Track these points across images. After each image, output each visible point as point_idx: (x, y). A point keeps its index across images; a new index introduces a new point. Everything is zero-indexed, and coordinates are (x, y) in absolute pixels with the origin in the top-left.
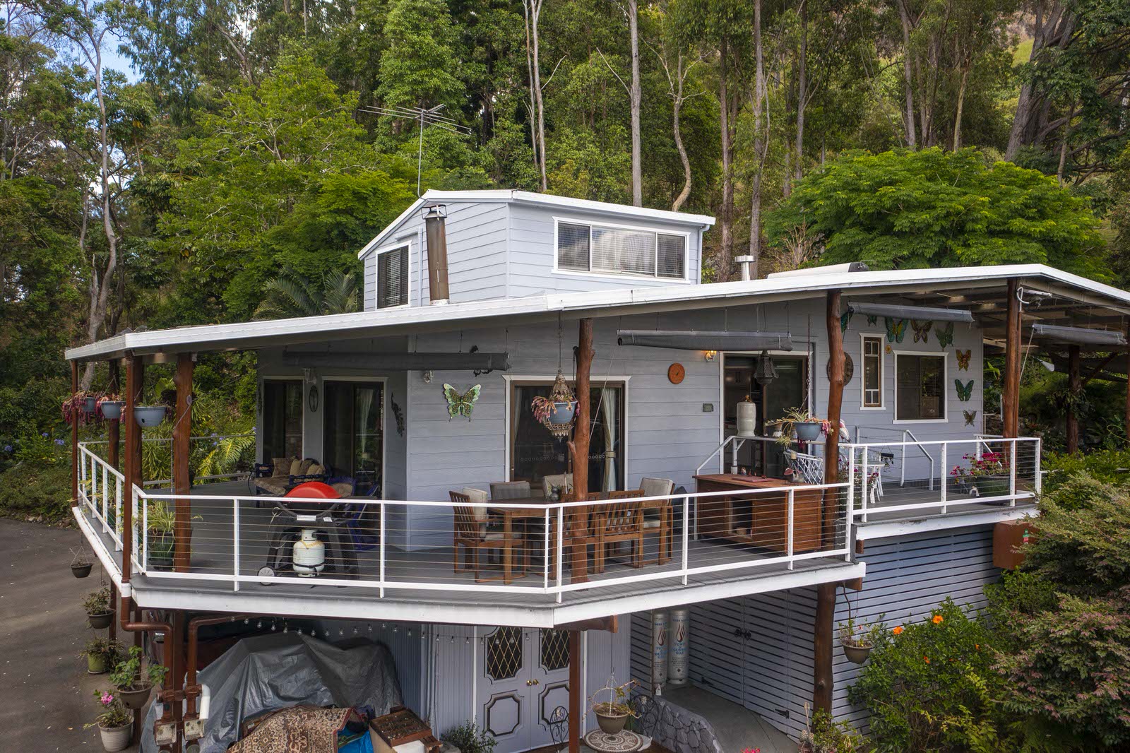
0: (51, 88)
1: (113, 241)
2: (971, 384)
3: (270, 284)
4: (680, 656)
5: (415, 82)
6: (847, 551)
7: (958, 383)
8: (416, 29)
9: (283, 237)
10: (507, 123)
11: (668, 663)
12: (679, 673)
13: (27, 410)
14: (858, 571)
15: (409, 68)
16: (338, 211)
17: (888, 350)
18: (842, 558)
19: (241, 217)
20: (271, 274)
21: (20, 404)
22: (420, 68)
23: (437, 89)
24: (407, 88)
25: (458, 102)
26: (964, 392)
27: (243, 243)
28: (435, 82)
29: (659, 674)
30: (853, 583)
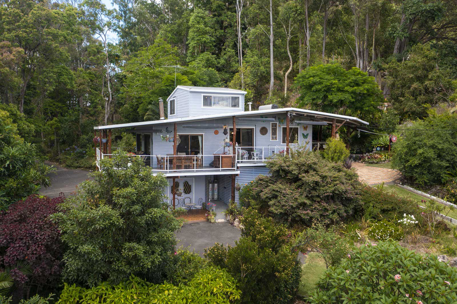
0: (93, 50)
1: (111, 93)
2: (307, 135)
3: (150, 106)
4: (216, 193)
5: (198, 40)
6: (235, 168)
7: (303, 134)
8: (198, 23)
9: (153, 93)
10: (229, 50)
11: (213, 195)
12: (216, 197)
14: (238, 172)
15: (196, 35)
17: (279, 126)
18: (234, 170)
19: (144, 87)
20: (150, 103)
22: (200, 35)
23: (205, 42)
24: (196, 42)
25: (213, 44)
26: (305, 136)
27: (142, 95)
28: (204, 39)
29: (210, 197)
30: (237, 175)
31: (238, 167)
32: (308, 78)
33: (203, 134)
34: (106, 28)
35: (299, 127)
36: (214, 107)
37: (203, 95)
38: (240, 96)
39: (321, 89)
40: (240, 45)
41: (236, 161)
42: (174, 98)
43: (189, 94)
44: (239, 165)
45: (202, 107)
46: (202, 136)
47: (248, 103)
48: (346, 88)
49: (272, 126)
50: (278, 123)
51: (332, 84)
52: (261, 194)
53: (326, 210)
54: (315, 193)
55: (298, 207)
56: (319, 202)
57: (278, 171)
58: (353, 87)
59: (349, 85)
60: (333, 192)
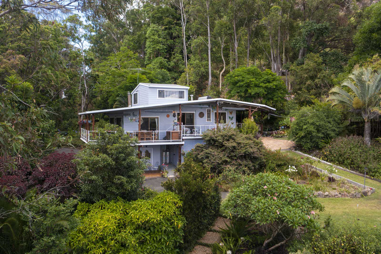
1: (86, 88)
2: (233, 117)
3: (117, 98)
4: (168, 159)
5: (153, 48)
6: (181, 140)
7: (230, 118)
8: (154, 35)
9: (120, 88)
10: (178, 55)
13: (69, 125)
14: (183, 143)
15: (152, 44)
16: (131, 83)
17: (212, 111)
18: (181, 141)
19: (113, 84)
20: (118, 96)
21: (68, 124)
22: (154, 44)
23: (159, 49)
24: (152, 49)
25: (165, 51)
26: (231, 119)
27: (112, 90)
28: (158, 47)
29: (164, 161)
30: (182, 145)
31: (183, 139)
32: (234, 77)
33: (159, 117)
34: (83, 39)
35: (226, 112)
36: (166, 98)
37: (158, 89)
38: (185, 90)
39: (243, 85)
40: (185, 52)
41: (182, 135)
42: (137, 92)
43: (148, 89)
44: (184, 138)
45: (158, 98)
46: (158, 118)
47: (191, 95)
48: (261, 85)
49: (208, 111)
50: (211, 109)
51: (251, 81)
52: (198, 156)
53: (240, 165)
54: (233, 154)
55: (222, 164)
56: (236, 160)
57: (209, 141)
58: (266, 83)
59: (262, 82)
60: (245, 153)
